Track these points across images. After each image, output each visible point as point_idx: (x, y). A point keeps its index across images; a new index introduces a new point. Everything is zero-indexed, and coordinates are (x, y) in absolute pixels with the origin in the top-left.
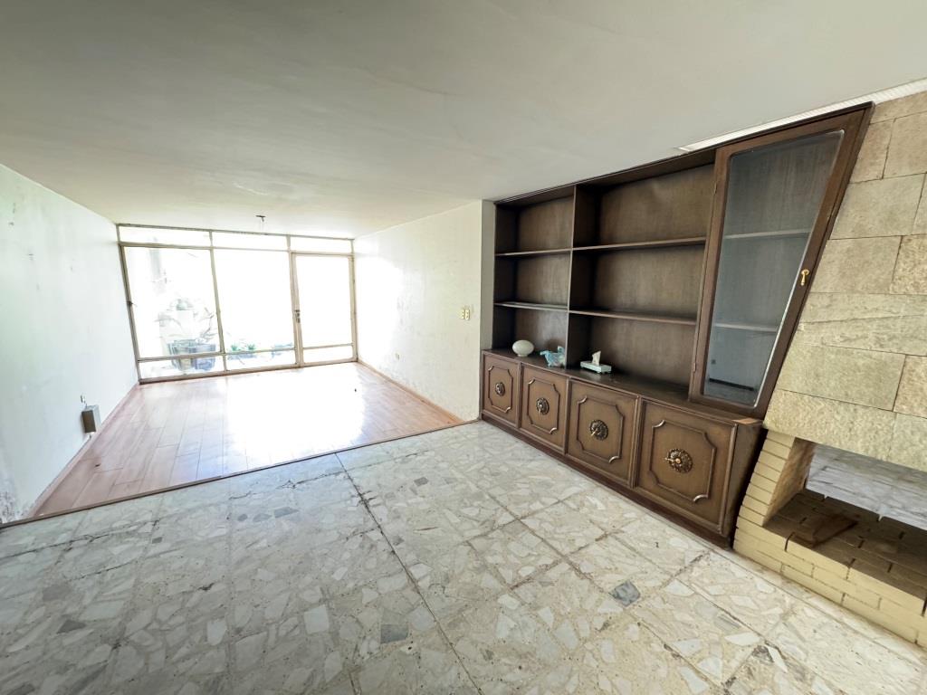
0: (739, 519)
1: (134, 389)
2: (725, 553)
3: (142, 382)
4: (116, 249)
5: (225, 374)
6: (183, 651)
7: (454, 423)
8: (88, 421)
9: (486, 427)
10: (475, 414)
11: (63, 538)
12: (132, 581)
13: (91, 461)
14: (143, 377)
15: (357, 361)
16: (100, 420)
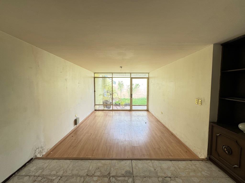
1: (93, 112)
4: (93, 79)
5: (113, 110)
8: (76, 122)
10: (204, 155)
14: (96, 109)
15: (148, 111)
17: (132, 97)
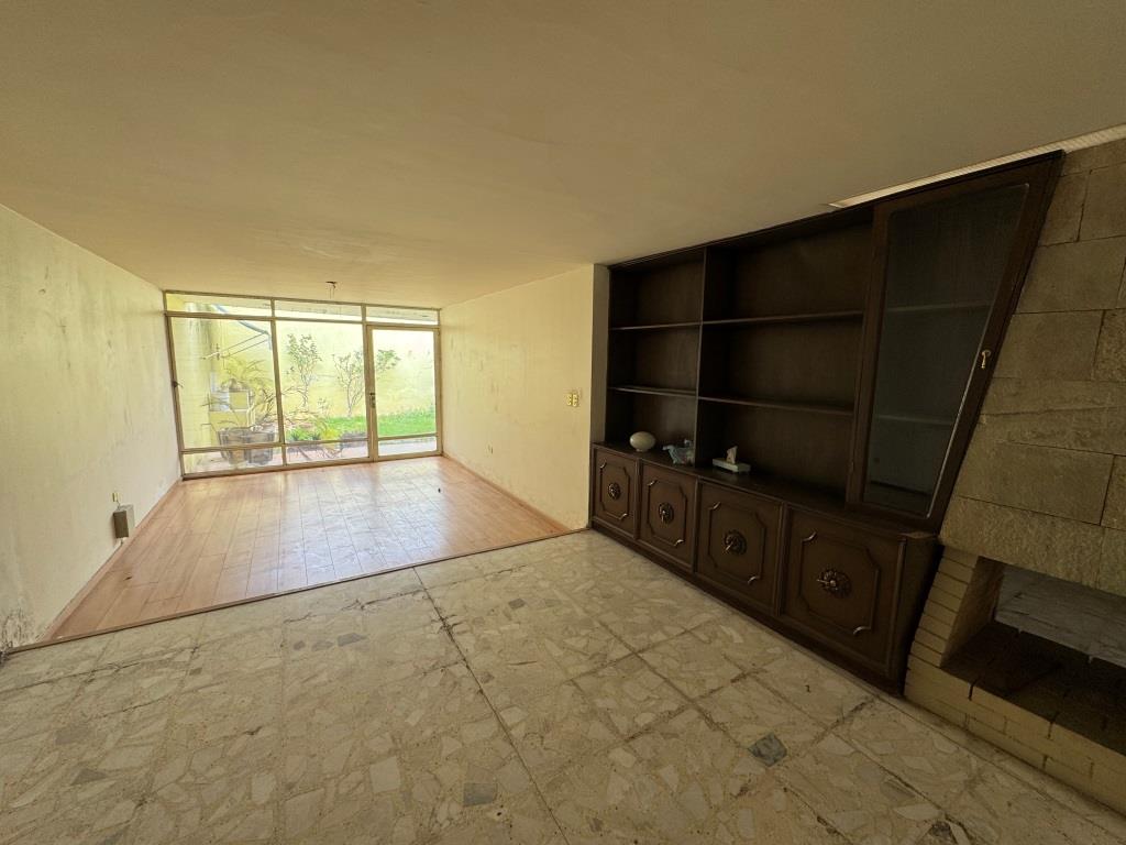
0: (910, 658)
1: (175, 487)
2: (893, 701)
3: (186, 478)
4: (161, 321)
5: (284, 469)
6: (222, 811)
7: (557, 531)
8: (119, 524)
9: (598, 538)
10: (583, 521)
11: (85, 666)
12: (163, 722)
13: (120, 572)
14: (186, 472)
15: (441, 455)
16: (135, 522)
17: (374, 406)
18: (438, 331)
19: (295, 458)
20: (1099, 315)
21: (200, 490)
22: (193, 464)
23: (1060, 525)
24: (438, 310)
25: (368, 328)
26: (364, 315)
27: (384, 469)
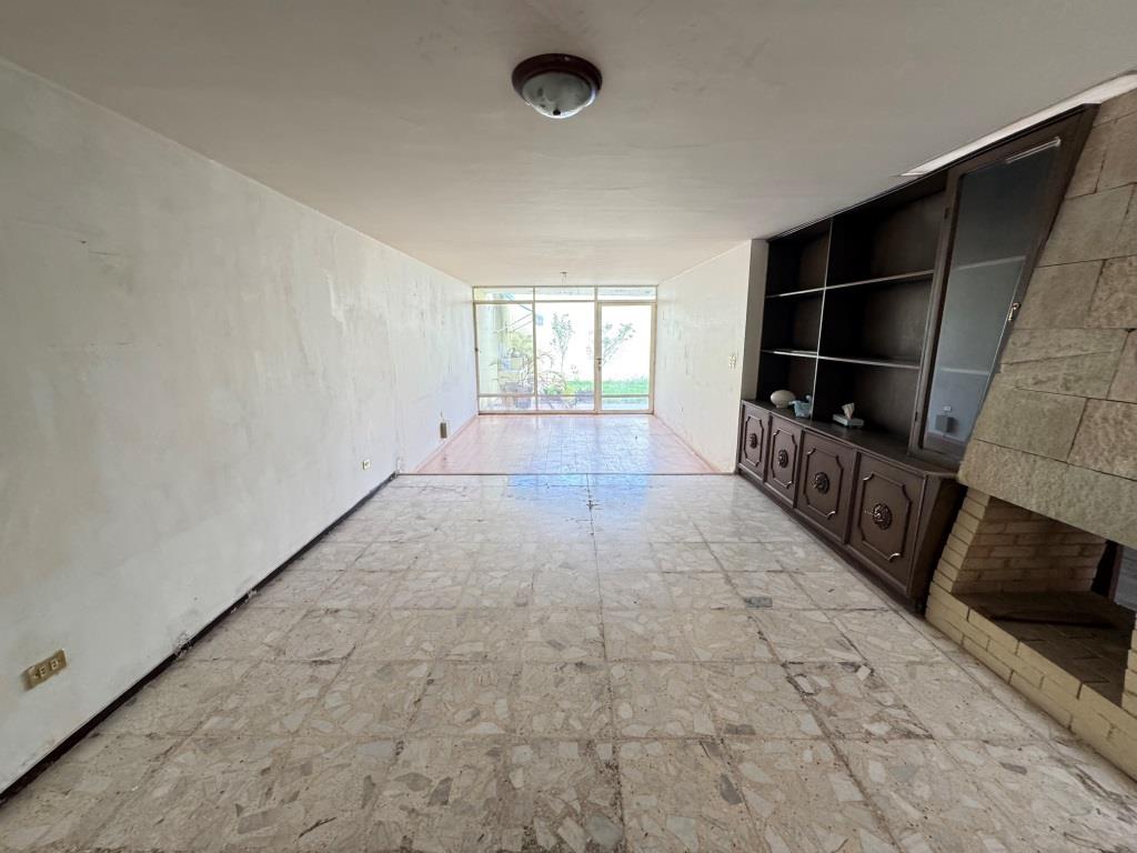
0: (932, 584)
1: (474, 417)
2: (910, 618)
3: (480, 413)
9: (739, 480)
10: (732, 469)
12: (447, 509)
13: (442, 456)
15: (653, 414)
16: (450, 431)
17: (600, 369)
18: (655, 305)
19: (545, 407)
20: (1098, 264)
21: (487, 420)
22: (485, 404)
23: (1040, 462)
24: (656, 286)
25: (599, 304)
26: (596, 294)
27: (604, 420)
